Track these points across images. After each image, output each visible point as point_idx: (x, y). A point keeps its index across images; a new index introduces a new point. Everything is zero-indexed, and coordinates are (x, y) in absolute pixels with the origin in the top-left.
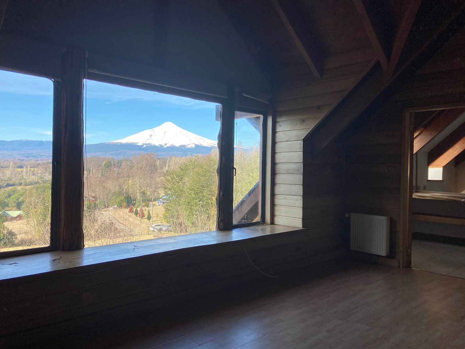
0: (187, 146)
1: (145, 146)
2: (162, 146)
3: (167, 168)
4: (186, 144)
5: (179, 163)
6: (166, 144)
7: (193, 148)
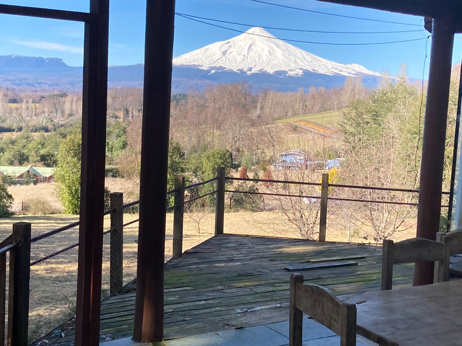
0: (289, 72)
1: (213, 71)
2: (243, 72)
3: (258, 112)
4: (286, 69)
5: (281, 103)
6: (251, 68)
7: (299, 77)
